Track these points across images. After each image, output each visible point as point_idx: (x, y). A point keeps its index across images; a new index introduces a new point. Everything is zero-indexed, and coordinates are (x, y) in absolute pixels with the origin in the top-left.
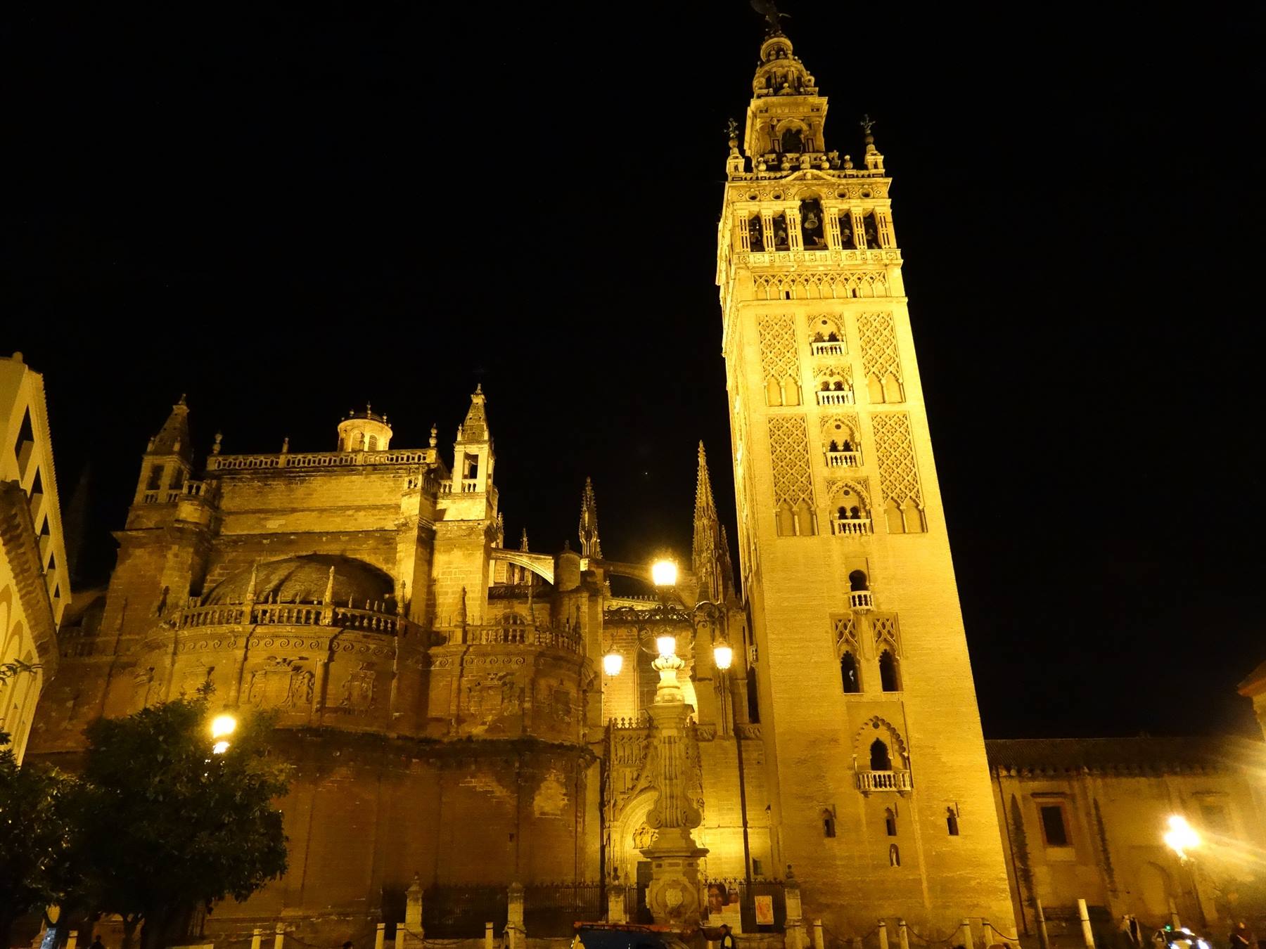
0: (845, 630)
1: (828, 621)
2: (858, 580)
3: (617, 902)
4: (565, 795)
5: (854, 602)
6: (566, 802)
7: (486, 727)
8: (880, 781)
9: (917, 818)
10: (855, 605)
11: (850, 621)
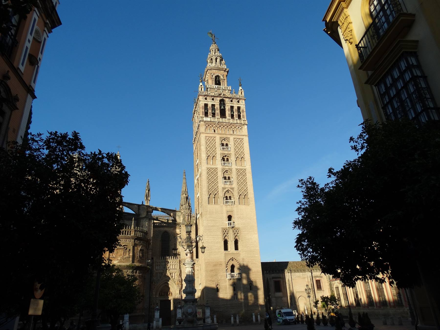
0: (225, 232)
1: (221, 230)
2: (230, 218)
3: (157, 313)
4: (141, 281)
5: (229, 224)
6: (141, 283)
7: (118, 261)
8: (233, 276)
9: (242, 286)
10: (229, 225)
11: (227, 230)
